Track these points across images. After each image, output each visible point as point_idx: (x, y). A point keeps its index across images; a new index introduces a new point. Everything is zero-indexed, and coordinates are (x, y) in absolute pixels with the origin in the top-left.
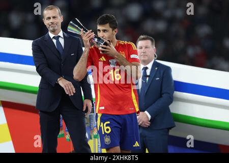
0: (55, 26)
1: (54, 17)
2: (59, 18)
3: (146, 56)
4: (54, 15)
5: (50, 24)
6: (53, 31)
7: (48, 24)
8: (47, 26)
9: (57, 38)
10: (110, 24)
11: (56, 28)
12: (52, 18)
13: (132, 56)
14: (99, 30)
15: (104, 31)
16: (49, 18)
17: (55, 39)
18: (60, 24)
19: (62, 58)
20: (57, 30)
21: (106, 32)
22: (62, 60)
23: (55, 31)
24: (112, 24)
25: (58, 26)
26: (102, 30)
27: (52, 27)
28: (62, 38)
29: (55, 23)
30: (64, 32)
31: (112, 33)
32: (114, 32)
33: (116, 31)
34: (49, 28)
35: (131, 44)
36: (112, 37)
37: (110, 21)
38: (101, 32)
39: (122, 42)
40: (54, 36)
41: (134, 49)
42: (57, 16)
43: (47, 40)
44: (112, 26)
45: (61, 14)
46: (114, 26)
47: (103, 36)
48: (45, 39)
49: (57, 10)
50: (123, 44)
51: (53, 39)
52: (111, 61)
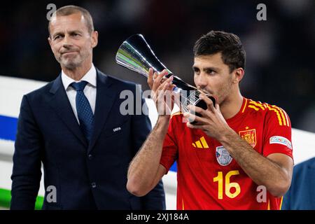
0: (75, 57)
1: (73, 34)
2: (87, 35)
4: (73, 29)
5: (63, 49)
6: (72, 69)
7: (58, 51)
8: (57, 55)
9: (80, 87)
10: (223, 54)
11: (77, 60)
12: (66, 35)
13: (274, 140)
14: (197, 70)
15: (209, 71)
16: (61, 35)
17: (75, 89)
18: (91, 52)
20: (79, 65)
21: (213, 73)
22: (88, 145)
23: (75, 68)
24: (230, 55)
25: (81, 56)
26: (204, 70)
27: (66, 57)
28: (93, 86)
29: (76, 47)
30: (99, 72)
31: (230, 79)
32: (234, 75)
33: (240, 73)
34: (60, 59)
35: (275, 110)
36: (228, 88)
37: (226, 48)
38: (202, 73)
39: (256, 105)
40: (72, 81)
41: (281, 124)
42: (81, 30)
43: (54, 93)
44: (230, 60)
45: (93, 28)
46: (234, 60)
47: (205, 84)
48: (51, 91)
49: (83, 17)
50: (257, 109)
51: (68, 89)
52: (219, 150)
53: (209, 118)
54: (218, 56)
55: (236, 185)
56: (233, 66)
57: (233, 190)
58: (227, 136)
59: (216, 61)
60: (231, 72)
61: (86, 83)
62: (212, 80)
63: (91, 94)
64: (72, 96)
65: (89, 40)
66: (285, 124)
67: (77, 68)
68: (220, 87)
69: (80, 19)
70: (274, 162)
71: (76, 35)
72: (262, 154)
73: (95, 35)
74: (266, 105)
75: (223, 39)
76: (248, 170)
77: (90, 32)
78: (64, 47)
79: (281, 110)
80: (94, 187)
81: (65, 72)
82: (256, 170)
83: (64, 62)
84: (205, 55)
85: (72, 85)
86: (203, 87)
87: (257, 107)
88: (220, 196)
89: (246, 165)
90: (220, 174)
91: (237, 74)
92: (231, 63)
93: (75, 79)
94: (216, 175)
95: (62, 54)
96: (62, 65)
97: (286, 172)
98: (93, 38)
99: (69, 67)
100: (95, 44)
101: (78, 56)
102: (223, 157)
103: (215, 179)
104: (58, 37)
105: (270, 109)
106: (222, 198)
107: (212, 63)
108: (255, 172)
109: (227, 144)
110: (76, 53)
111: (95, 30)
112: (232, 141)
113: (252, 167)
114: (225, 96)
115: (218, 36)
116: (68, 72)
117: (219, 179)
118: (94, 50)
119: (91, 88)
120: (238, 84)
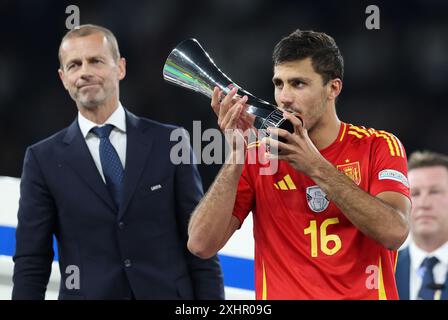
0: (97, 91)
1: (93, 61)
2: (112, 63)
3: (434, 218)
4: (93, 54)
5: (80, 81)
6: (92, 108)
7: (74, 84)
8: (72, 91)
9: (104, 132)
11: (100, 96)
12: (85, 63)
13: (385, 175)
14: (279, 82)
15: (296, 83)
16: (77, 63)
17: (97, 135)
18: (117, 85)
19: (119, 200)
20: (102, 103)
21: (301, 85)
22: (118, 210)
23: (96, 107)
24: (323, 62)
25: (105, 90)
26: (289, 81)
27: (85, 92)
28: (122, 132)
29: (97, 79)
30: (128, 113)
31: (324, 93)
32: (329, 88)
33: (337, 85)
34: (76, 96)
35: (385, 137)
36: (321, 105)
37: (318, 51)
38: (286, 85)
39: (357, 131)
40: (93, 125)
41: (393, 153)
42: (104, 55)
43: (68, 142)
44: (322, 67)
45: (119, 54)
46: (329, 67)
47: (291, 100)
48: (65, 140)
49: (105, 39)
50: (360, 136)
51: (88, 137)
52: (311, 191)
53: (297, 145)
54: (307, 63)
55: (335, 238)
56: (328, 76)
57: (331, 245)
58: (320, 169)
59: (304, 68)
60: (325, 84)
61: (112, 127)
62: (299, 95)
63: (119, 142)
64: (94, 145)
65: (115, 69)
66: (398, 154)
67: (99, 107)
68: (311, 104)
69: (102, 41)
70: (386, 203)
71: (97, 61)
72: (369, 192)
73: (122, 62)
74: (372, 131)
75: (313, 40)
76: (351, 215)
77: (115, 58)
78: (82, 78)
79: (392, 136)
80: (128, 265)
81: (83, 114)
82: (363, 214)
83: (82, 99)
84: (289, 61)
85: (93, 131)
86: (288, 105)
87: (360, 133)
88: (314, 253)
89: (348, 208)
90: (313, 223)
91: (333, 87)
92: (326, 72)
93: (97, 122)
94: (308, 226)
95: (79, 88)
96: (78, 105)
97: (402, 215)
98: (120, 67)
99: (89, 106)
100: (122, 75)
101: (101, 91)
102: (317, 200)
103: (306, 231)
104: (73, 66)
105: (378, 135)
106: (316, 256)
107: (300, 72)
108: (361, 216)
109: (321, 180)
110: (98, 86)
111: (121, 57)
112: (329, 175)
113: (356, 210)
114: (318, 116)
115: (306, 36)
116: (88, 113)
117: (311, 230)
118: (122, 83)
119: (118, 134)
120: (333, 101)
